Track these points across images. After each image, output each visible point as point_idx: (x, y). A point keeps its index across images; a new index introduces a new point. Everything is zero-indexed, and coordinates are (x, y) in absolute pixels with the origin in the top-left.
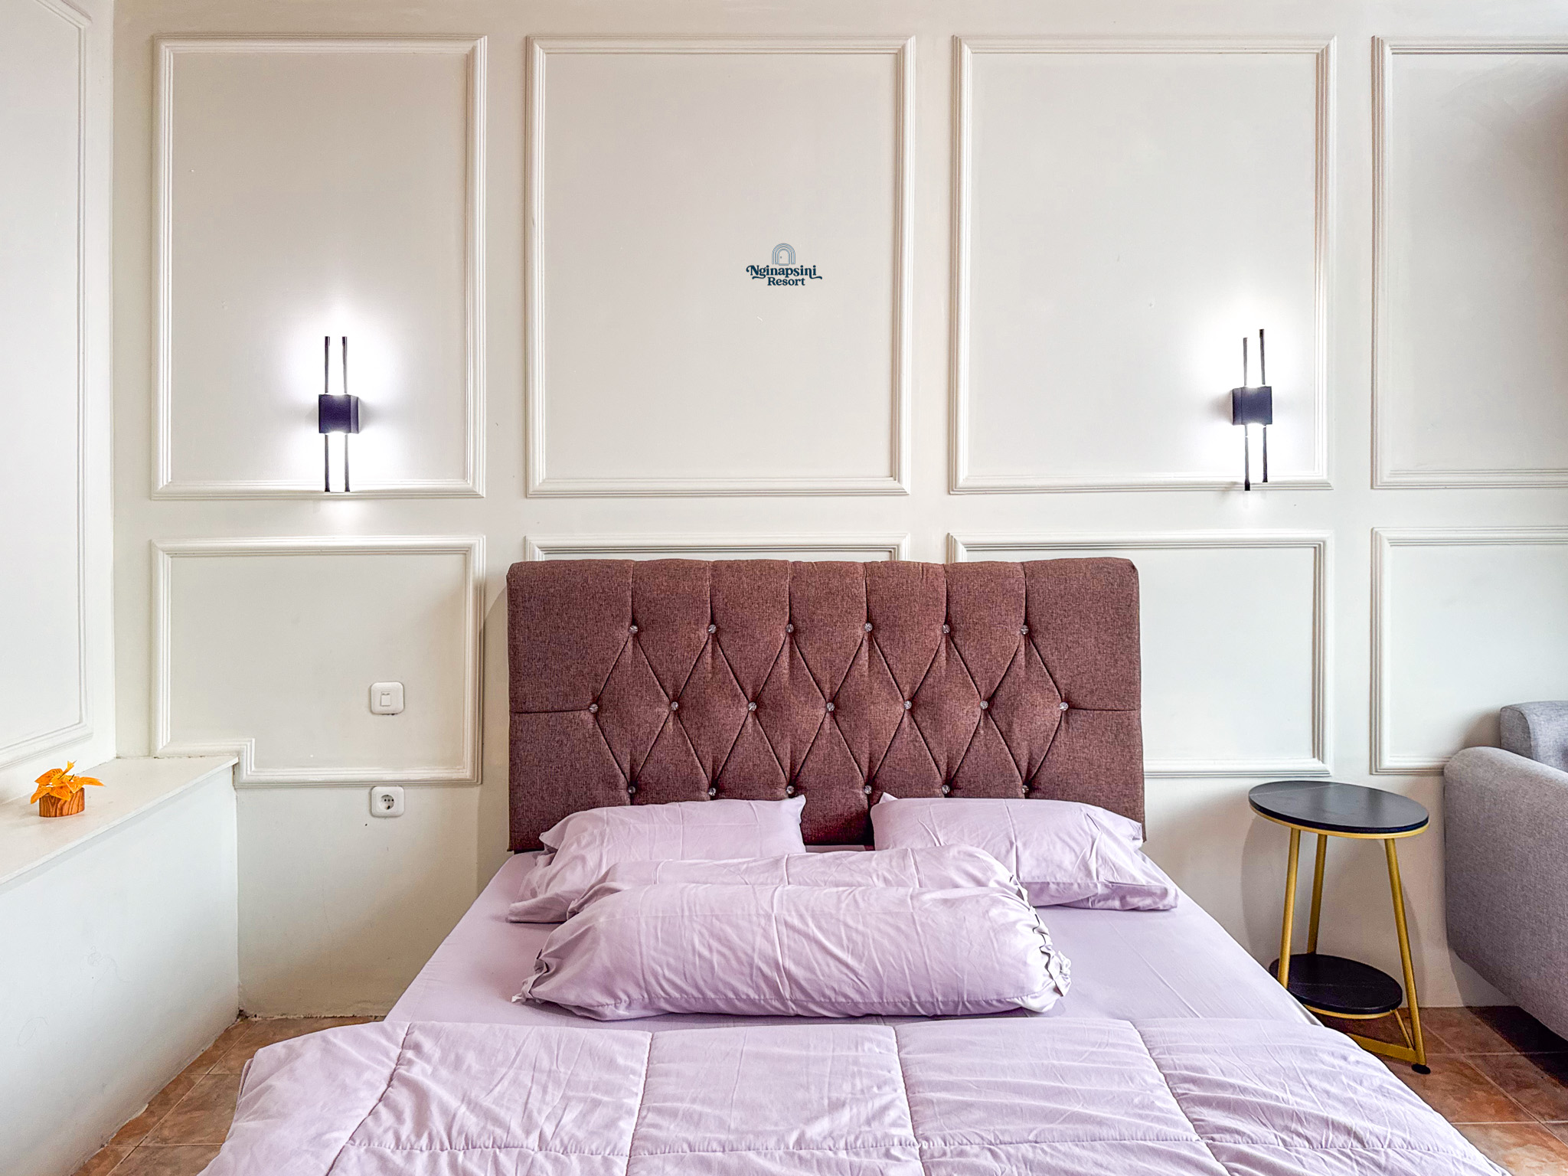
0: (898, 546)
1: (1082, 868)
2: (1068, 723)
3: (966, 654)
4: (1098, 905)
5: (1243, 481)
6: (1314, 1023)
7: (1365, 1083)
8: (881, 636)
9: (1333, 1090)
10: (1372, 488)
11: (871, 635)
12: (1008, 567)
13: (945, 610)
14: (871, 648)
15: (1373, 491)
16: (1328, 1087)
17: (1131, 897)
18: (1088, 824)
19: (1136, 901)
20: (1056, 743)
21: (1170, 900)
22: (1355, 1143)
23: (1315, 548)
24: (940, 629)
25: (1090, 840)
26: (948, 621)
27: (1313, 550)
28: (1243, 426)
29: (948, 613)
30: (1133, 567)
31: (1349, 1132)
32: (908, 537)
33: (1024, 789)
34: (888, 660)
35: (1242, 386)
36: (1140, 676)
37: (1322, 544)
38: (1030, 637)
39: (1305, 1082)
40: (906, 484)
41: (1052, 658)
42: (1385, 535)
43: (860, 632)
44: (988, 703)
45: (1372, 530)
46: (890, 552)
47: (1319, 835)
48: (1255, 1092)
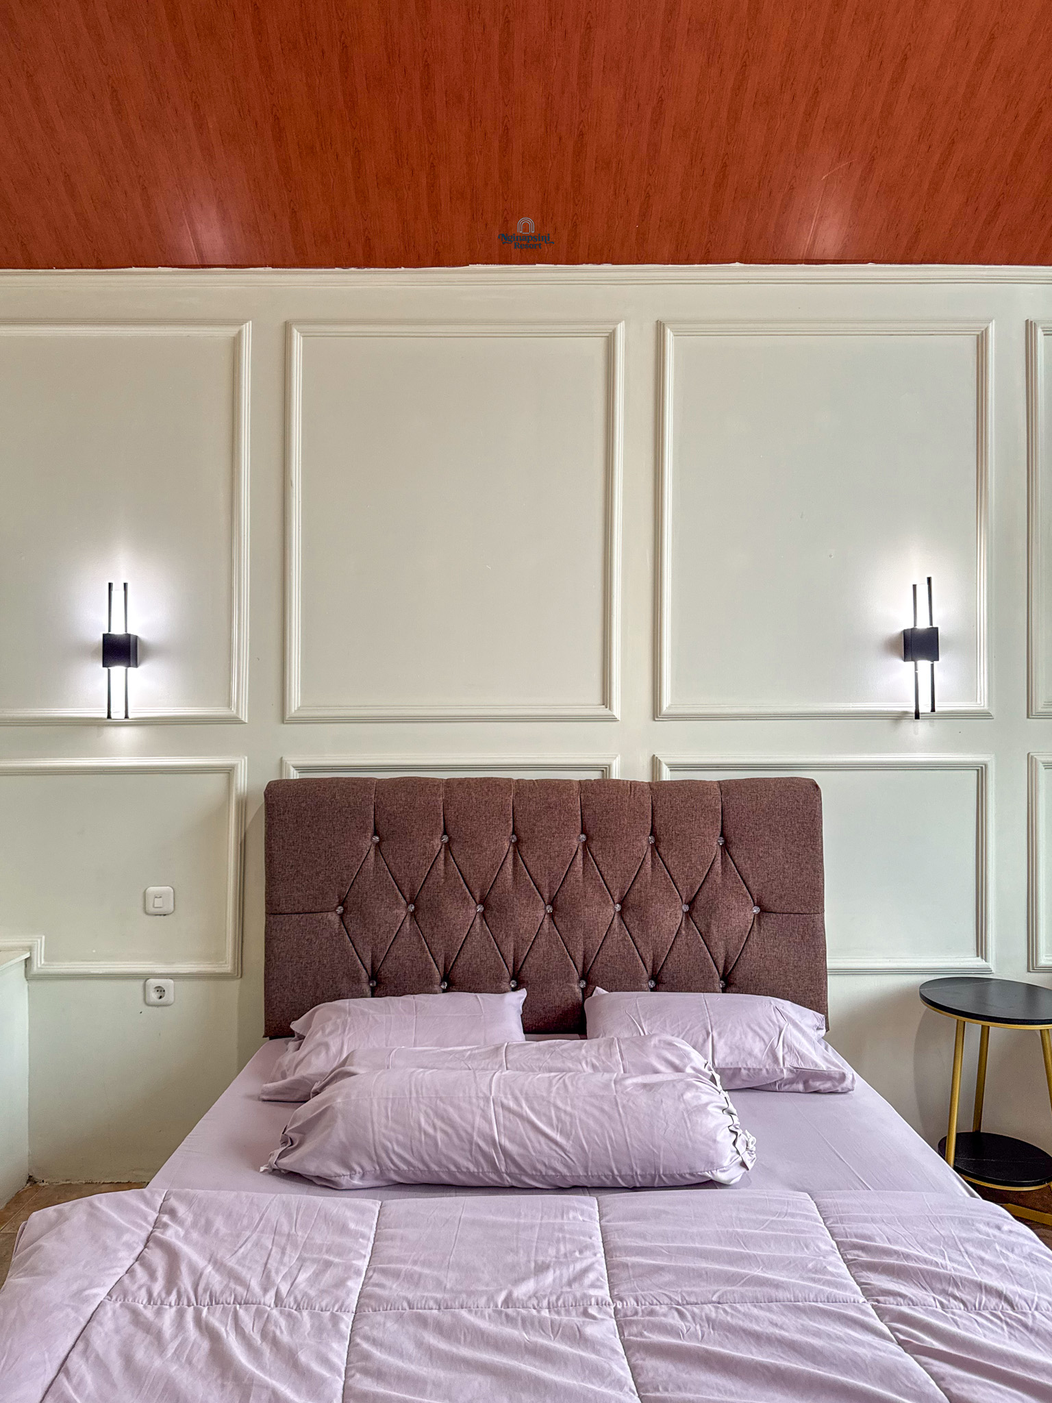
0: (609, 766)
1: (770, 1055)
2: (760, 925)
3: (669, 862)
4: (783, 1089)
5: (913, 710)
6: (973, 1196)
7: (1016, 1251)
8: (594, 846)
9: (987, 1257)
10: (1028, 717)
11: (585, 845)
12: (706, 785)
13: (650, 822)
14: (585, 856)
15: (1028, 720)
16: (983, 1254)
17: (813, 1081)
18: (776, 1016)
19: (818, 1085)
20: (750, 943)
21: (847, 1083)
22: (1006, 1306)
23: (978, 770)
24: (646, 841)
25: (778, 1030)
26: (653, 833)
27: (976, 772)
28: (913, 663)
29: (653, 826)
30: (817, 786)
31: (1000, 1295)
32: (618, 759)
33: (721, 985)
34: (600, 867)
35: (912, 626)
36: (823, 883)
37: (984, 766)
38: (725, 847)
39: (962, 1250)
40: (617, 711)
41: (746, 866)
42: (1041, 759)
43: (575, 842)
44: (689, 906)
45: (1028, 754)
46: (603, 771)
47: (982, 1026)
48: (917, 1259)
